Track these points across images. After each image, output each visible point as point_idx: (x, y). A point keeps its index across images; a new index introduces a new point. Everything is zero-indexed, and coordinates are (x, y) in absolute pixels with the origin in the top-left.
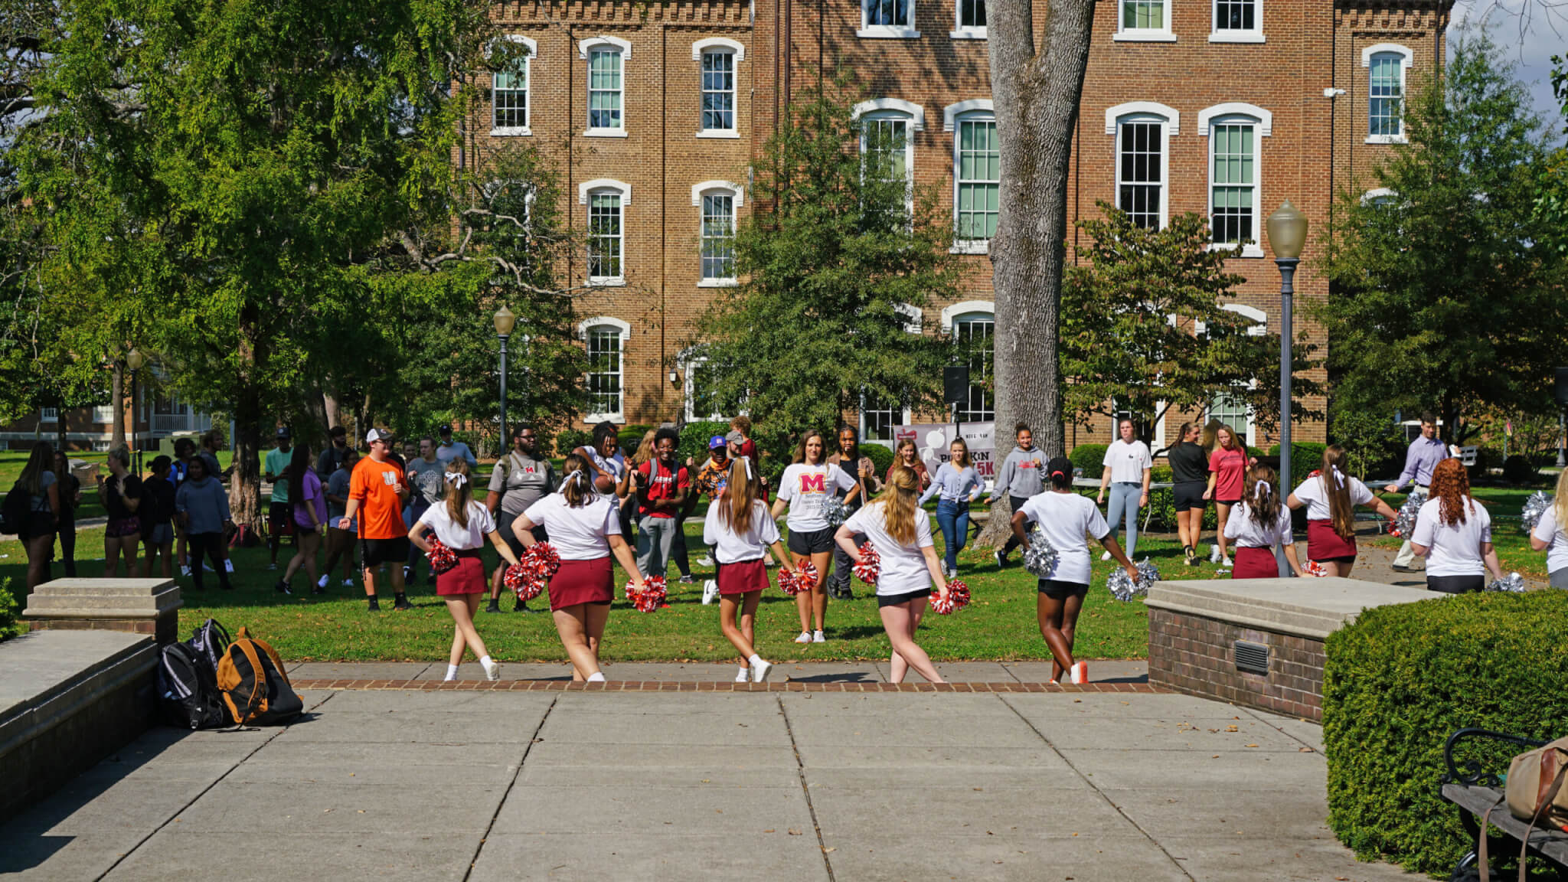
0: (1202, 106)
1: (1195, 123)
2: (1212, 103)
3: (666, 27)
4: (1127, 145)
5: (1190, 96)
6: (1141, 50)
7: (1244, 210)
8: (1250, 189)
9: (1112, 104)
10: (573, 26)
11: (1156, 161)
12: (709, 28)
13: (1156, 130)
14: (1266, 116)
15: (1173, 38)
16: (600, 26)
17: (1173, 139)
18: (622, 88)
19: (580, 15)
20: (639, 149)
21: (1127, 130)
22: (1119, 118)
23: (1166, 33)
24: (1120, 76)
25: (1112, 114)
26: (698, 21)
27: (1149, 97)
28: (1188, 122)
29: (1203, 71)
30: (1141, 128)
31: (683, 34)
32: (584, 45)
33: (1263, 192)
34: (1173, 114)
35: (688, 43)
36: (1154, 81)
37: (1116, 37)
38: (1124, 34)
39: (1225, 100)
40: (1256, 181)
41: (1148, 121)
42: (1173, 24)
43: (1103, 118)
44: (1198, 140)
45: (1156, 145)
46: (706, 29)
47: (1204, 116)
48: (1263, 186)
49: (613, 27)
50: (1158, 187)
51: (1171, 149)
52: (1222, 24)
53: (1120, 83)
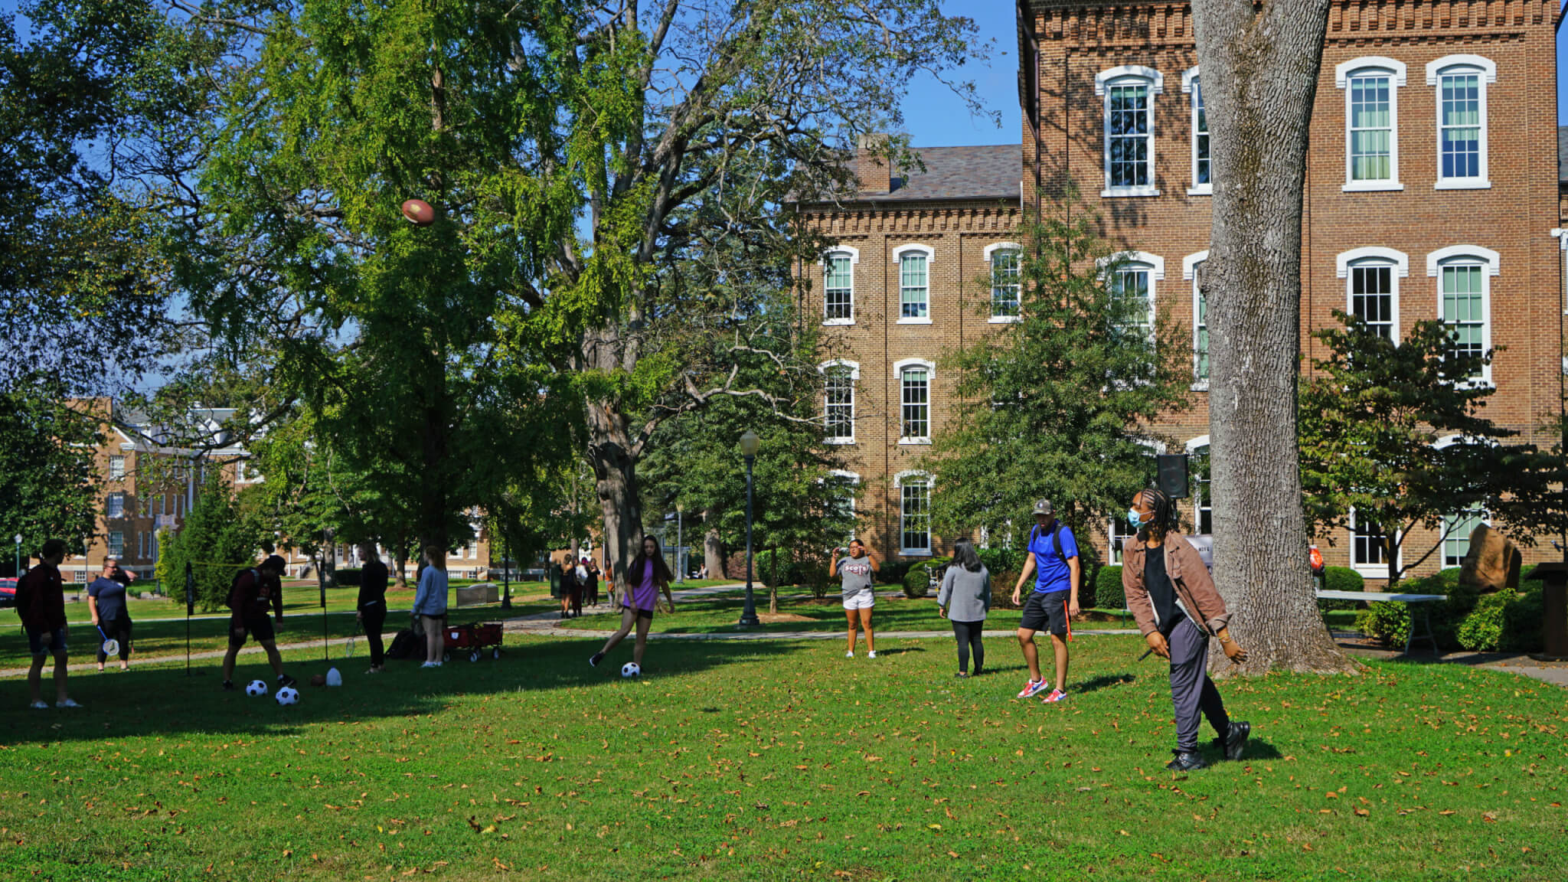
0: (1431, 249)
1: (1423, 265)
2: (1440, 247)
3: (962, 235)
4: (1358, 288)
5: (1419, 240)
6: (1369, 199)
7: (1474, 346)
8: (1479, 325)
9: (1343, 250)
10: (887, 236)
11: (1386, 301)
12: (997, 234)
13: (1386, 273)
14: (1494, 256)
15: (1400, 187)
16: (909, 236)
17: (1403, 281)
18: (927, 285)
19: (893, 228)
20: (941, 333)
21: (1358, 274)
22: (1350, 263)
23: (1393, 183)
24: (1349, 224)
25: (1342, 259)
26: (988, 229)
27: (1378, 242)
28: (1417, 265)
29: (1430, 217)
30: (1371, 272)
31: (976, 240)
32: (896, 252)
33: (1492, 328)
34: (1402, 258)
35: (980, 247)
36: (1384, 227)
37: (1345, 188)
38: (1351, 185)
39: (1453, 242)
40: (1486, 318)
41: (1378, 265)
42: (1400, 175)
43: (1334, 263)
44: (1427, 281)
45: (1386, 287)
46: (994, 236)
47: (1432, 258)
48: (1492, 322)
49: (920, 236)
50: (1389, 326)
51: (1401, 289)
52: (1447, 173)
53: (1349, 230)
